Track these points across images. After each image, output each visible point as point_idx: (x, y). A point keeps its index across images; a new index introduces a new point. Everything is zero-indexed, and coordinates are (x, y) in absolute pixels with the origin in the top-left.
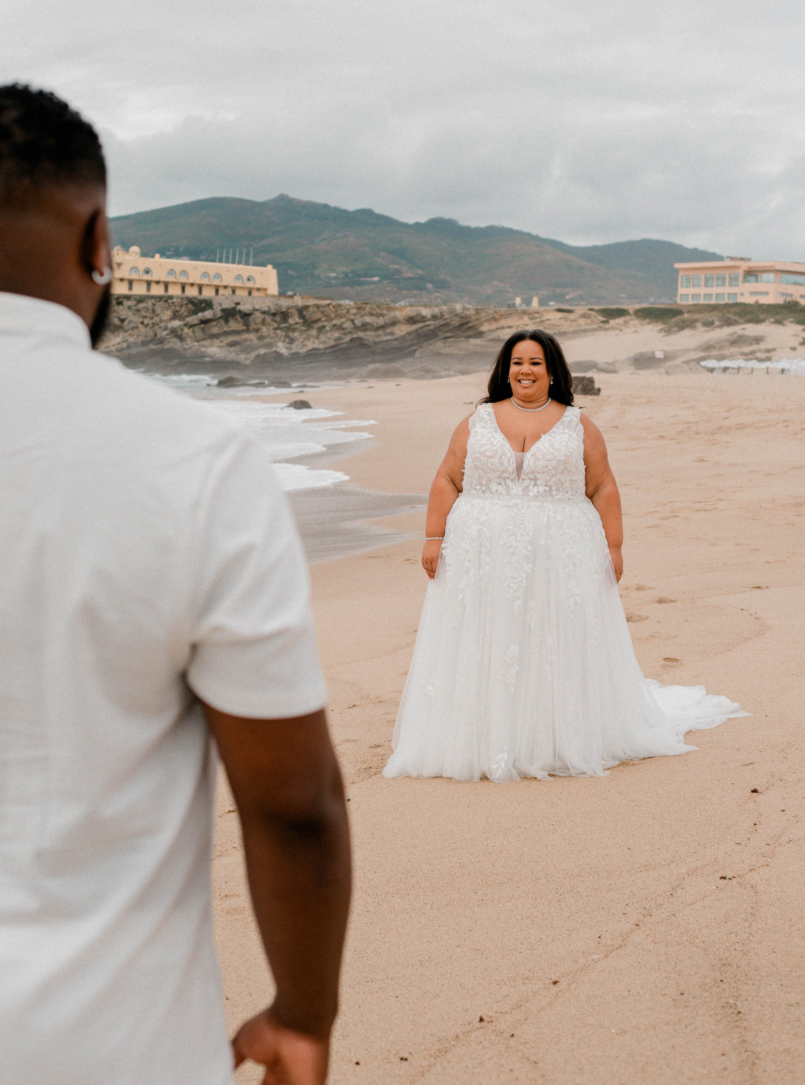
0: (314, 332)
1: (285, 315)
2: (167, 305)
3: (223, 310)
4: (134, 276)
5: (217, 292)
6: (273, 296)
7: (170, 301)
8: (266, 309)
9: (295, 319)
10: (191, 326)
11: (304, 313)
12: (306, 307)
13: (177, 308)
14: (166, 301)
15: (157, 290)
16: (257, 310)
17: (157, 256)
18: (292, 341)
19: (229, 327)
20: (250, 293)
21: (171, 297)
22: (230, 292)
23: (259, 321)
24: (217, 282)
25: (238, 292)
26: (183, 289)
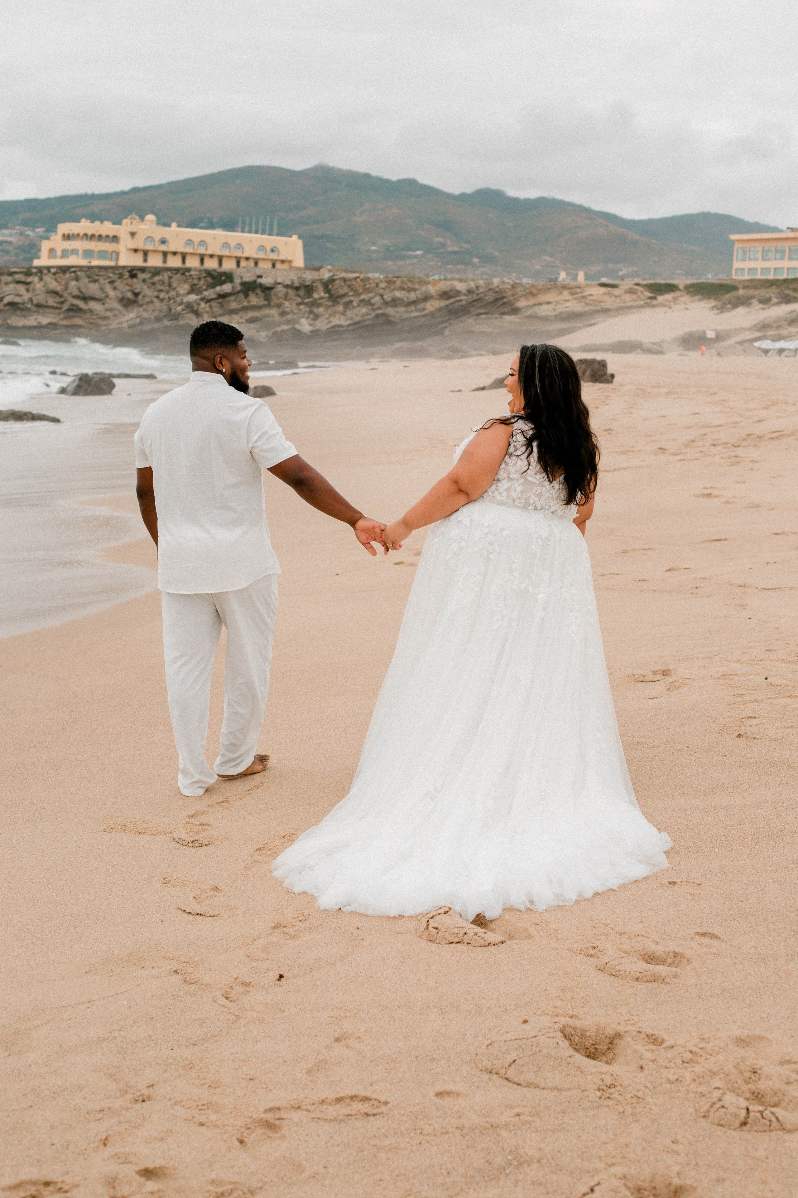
0: (340, 308)
1: (309, 289)
2: (185, 278)
3: (243, 284)
4: (149, 247)
5: (238, 264)
6: (298, 269)
7: (187, 274)
8: (289, 283)
9: (319, 294)
10: (208, 301)
11: (330, 287)
12: (332, 280)
13: (195, 282)
14: (183, 274)
15: (174, 262)
16: (279, 284)
17: (174, 225)
18: (317, 317)
19: (249, 302)
20: (274, 266)
21: (189, 270)
22: (252, 263)
23: (281, 295)
24: (238, 254)
25: (261, 265)
26: (202, 261)
